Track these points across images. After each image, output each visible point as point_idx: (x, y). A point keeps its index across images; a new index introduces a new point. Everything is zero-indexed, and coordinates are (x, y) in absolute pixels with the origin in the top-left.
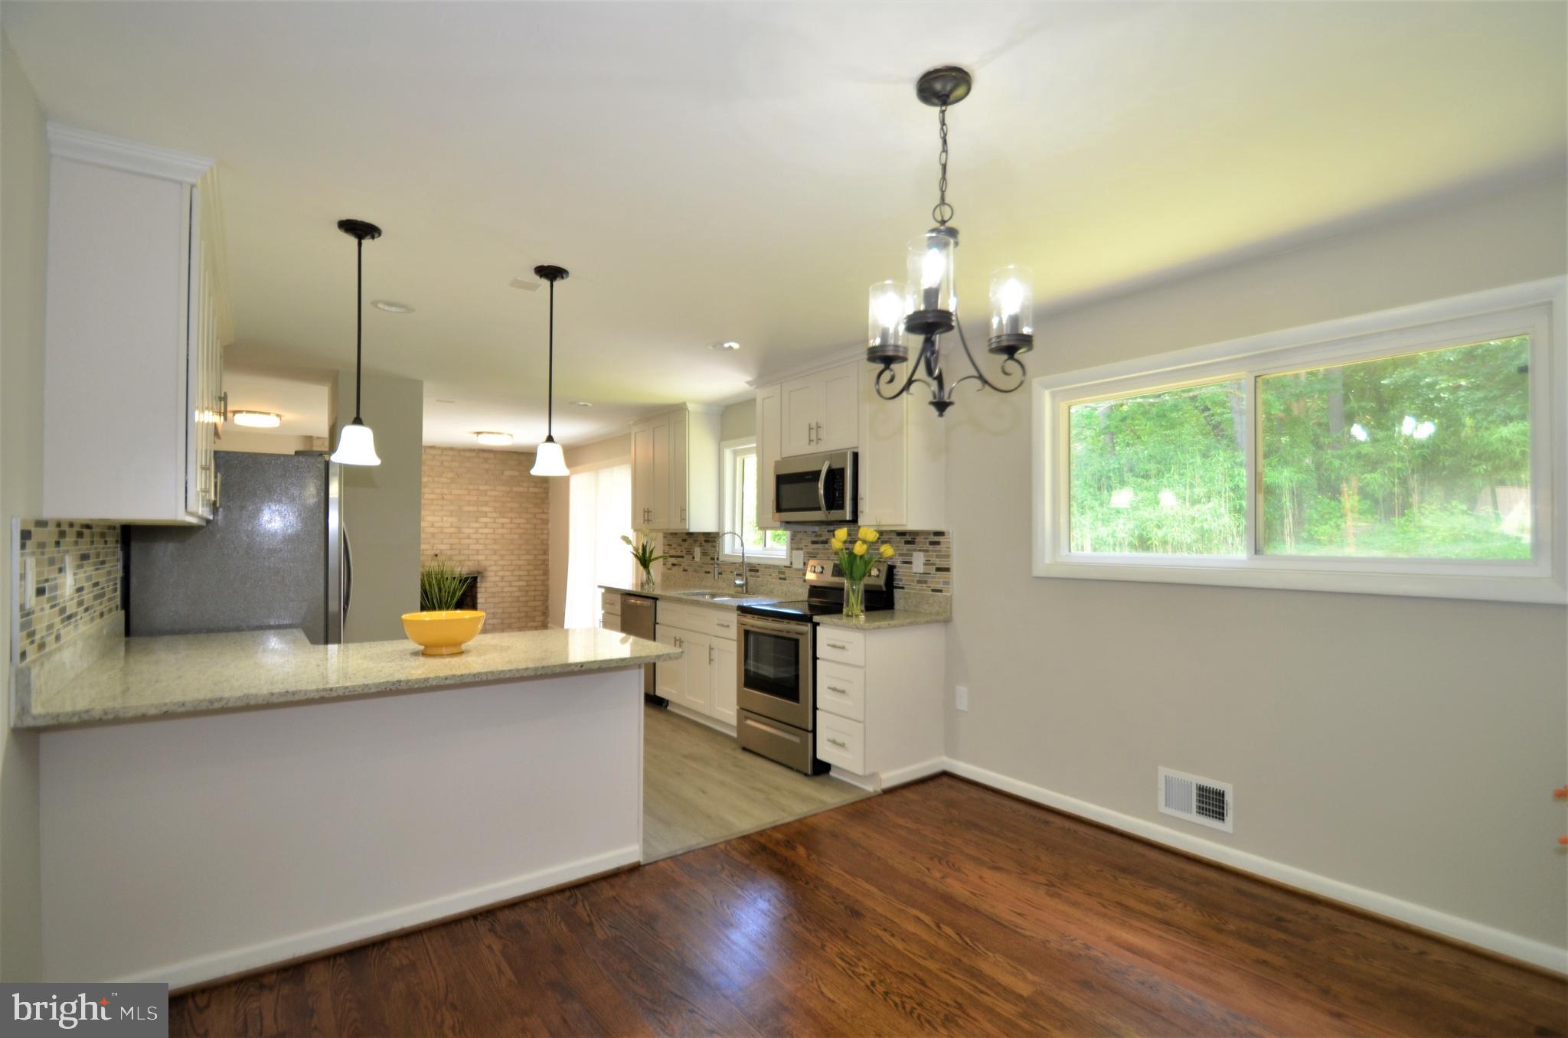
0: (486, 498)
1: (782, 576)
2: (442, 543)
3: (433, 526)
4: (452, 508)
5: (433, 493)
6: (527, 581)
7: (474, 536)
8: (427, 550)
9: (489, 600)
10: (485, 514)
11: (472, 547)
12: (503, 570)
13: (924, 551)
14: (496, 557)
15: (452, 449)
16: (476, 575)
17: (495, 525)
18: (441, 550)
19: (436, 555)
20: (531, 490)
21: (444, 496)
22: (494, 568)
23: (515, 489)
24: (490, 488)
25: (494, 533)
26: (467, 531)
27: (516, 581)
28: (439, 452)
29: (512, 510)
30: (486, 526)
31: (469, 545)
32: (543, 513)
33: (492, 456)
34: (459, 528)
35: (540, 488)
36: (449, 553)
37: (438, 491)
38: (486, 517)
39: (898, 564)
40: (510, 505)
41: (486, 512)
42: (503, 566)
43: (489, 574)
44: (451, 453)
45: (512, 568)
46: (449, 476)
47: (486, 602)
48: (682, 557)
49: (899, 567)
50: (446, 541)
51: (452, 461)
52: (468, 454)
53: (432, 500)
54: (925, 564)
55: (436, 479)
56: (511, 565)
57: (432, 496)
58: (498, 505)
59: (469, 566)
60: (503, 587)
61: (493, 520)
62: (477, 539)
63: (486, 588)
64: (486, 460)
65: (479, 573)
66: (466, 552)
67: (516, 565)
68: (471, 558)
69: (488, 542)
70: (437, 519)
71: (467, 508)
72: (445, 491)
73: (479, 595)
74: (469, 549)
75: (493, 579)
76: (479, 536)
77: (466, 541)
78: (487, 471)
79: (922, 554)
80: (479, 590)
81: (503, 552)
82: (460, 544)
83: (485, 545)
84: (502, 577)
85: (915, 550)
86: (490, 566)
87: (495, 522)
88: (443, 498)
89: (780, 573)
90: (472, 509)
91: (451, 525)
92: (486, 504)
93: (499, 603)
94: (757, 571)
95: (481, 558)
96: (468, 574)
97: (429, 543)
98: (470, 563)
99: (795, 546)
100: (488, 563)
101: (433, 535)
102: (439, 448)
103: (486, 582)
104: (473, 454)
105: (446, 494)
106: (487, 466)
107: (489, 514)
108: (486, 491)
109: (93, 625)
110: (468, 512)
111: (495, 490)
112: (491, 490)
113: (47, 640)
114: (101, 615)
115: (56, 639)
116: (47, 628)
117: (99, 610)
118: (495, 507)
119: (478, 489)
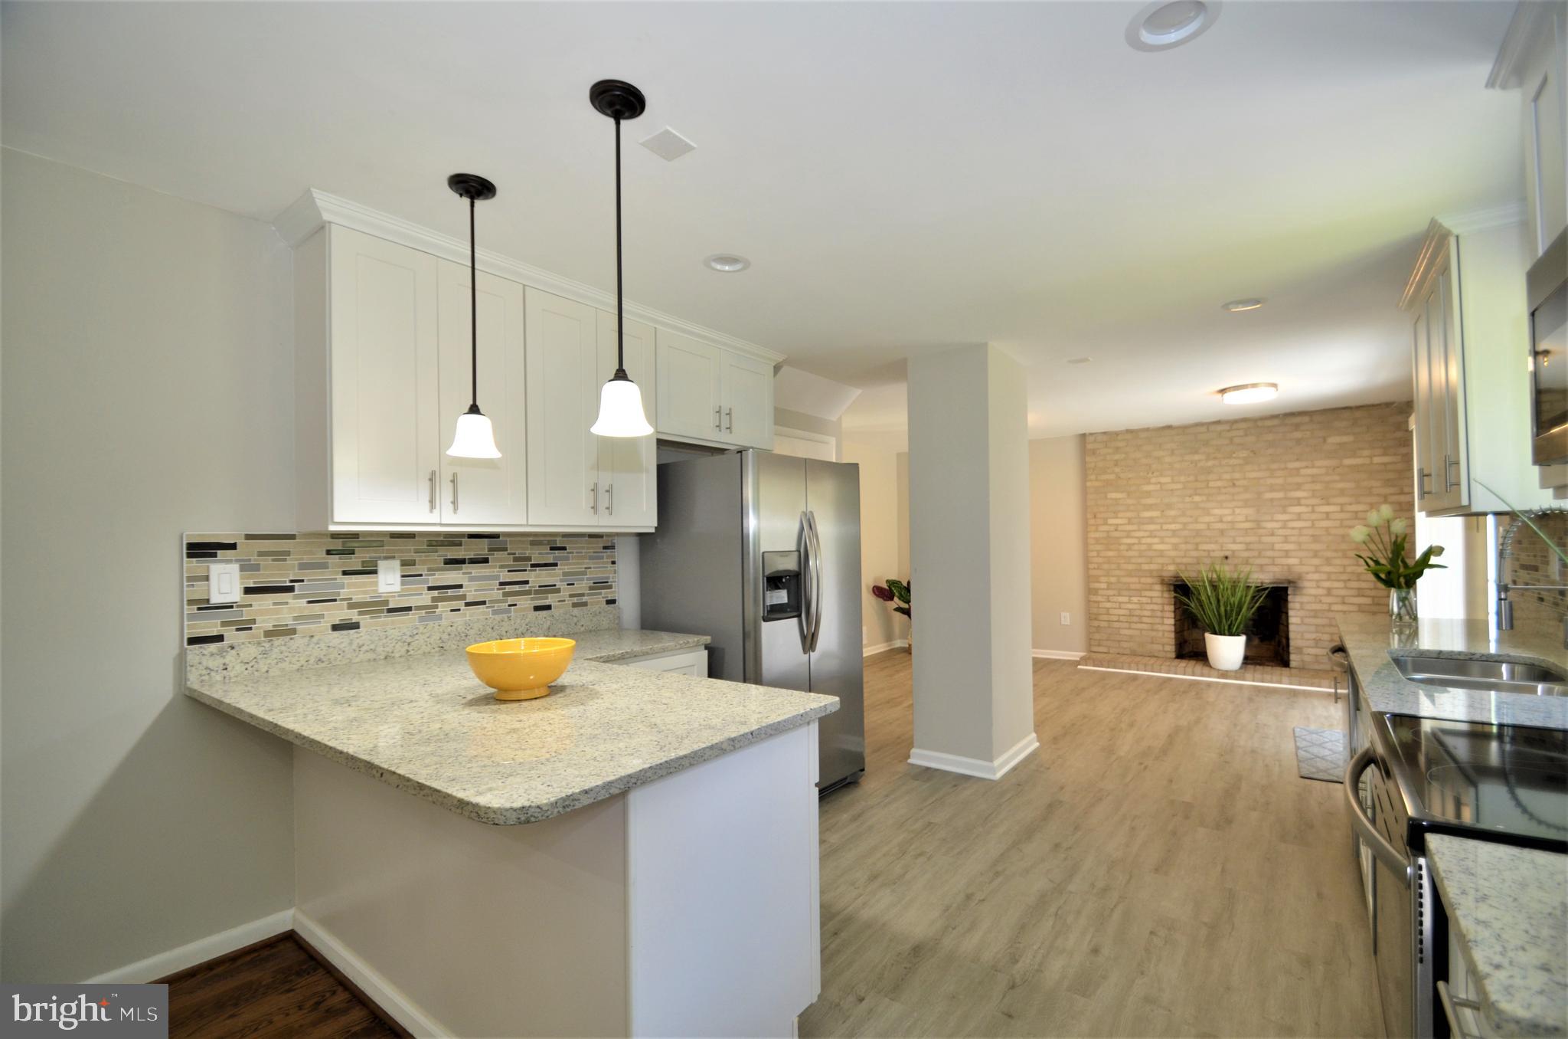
0: (1299, 480)
2: (1234, 542)
3: (1221, 521)
4: (1247, 496)
5: (1220, 479)
6: (1373, 597)
7: (1281, 532)
8: (1213, 551)
9: (1307, 620)
10: (1298, 502)
11: (1277, 546)
12: (1328, 580)
14: (1316, 561)
15: (1244, 420)
16: (1286, 585)
17: (1314, 516)
18: (1233, 551)
19: (1227, 558)
20: (1377, 460)
21: (1235, 482)
22: (1316, 576)
23: (1347, 462)
24: (1304, 464)
25: (1313, 526)
26: (1269, 525)
28: (1226, 427)
29: (1342, 492)
30: (1299, 517)
31: (1273, 544)
32: (1402, 493)
34: (1258, 522)
35: (1395, 454)
36: (1246, 554)
37: (1227, 476)
38: (1300, 505)
40: (1341, 485)
41: (1299, 499)
42: (1329, 573)
43: (1306, 584)
44: (1244, 425)
45: (1345, 577)
46: (1241, 455)
47: (1303, 623)
50: (1239, 539)
51: (1246, 435)
52: (1269, 423)
53: (1219, 488)
55: (1224, 462)
56: (1344, 573)
57: (1219, 484)
58: (1318, 487)
59: (1274, 572)
60: (1330, 604)
61: (1309, 509)
62: (1286, 536)
63: (1302, 603)
64: (1297, 427)
65: (1290, 582)
66: (1270, 553)
67: (1353, 573)
68: (1278, 561)
69: (1303, 539)
70: (1227, 511)
71: (1268, 496)
72: (1237, 475)
73: (1291, 613)
74: (1273, 550)
75: (1313, 591)
76: (1288, 532)
77: (1266, 539)
78: (1298, 441)
80: (1290, 605)
81: (1329, 554)
82: (1260, 542)
83: (1299, 544)
84: (1329, 590)
86: (1307, 573)
87: (1313, 511)
88: (1234, 484)
90: (1280, 495)
91: (1246, 517)
92: (1298, 487)
93: (1323, 626)
95: (1291, 561)
96: (1271, 583)
97: (1216, 542)
98: (1276, 569)
100: (1304, 569)
101: (1222, 532)
102: (1227, 422)
103: (1301, 595)
104: (1276, 422)
105: (1237, 480)
106: (1298, 435)
107: (1303, 502)
108: (1298, 469)
109: (498, 617)
110: (1272, 500)
111: (1313, 467)
112: (1307, 467)
113: (298, 627)
114: (537, 608)
115: (336, 628)
116: (296, 618)
117: (530, 604)
118: (1314, 491)
119: (1286, 468)
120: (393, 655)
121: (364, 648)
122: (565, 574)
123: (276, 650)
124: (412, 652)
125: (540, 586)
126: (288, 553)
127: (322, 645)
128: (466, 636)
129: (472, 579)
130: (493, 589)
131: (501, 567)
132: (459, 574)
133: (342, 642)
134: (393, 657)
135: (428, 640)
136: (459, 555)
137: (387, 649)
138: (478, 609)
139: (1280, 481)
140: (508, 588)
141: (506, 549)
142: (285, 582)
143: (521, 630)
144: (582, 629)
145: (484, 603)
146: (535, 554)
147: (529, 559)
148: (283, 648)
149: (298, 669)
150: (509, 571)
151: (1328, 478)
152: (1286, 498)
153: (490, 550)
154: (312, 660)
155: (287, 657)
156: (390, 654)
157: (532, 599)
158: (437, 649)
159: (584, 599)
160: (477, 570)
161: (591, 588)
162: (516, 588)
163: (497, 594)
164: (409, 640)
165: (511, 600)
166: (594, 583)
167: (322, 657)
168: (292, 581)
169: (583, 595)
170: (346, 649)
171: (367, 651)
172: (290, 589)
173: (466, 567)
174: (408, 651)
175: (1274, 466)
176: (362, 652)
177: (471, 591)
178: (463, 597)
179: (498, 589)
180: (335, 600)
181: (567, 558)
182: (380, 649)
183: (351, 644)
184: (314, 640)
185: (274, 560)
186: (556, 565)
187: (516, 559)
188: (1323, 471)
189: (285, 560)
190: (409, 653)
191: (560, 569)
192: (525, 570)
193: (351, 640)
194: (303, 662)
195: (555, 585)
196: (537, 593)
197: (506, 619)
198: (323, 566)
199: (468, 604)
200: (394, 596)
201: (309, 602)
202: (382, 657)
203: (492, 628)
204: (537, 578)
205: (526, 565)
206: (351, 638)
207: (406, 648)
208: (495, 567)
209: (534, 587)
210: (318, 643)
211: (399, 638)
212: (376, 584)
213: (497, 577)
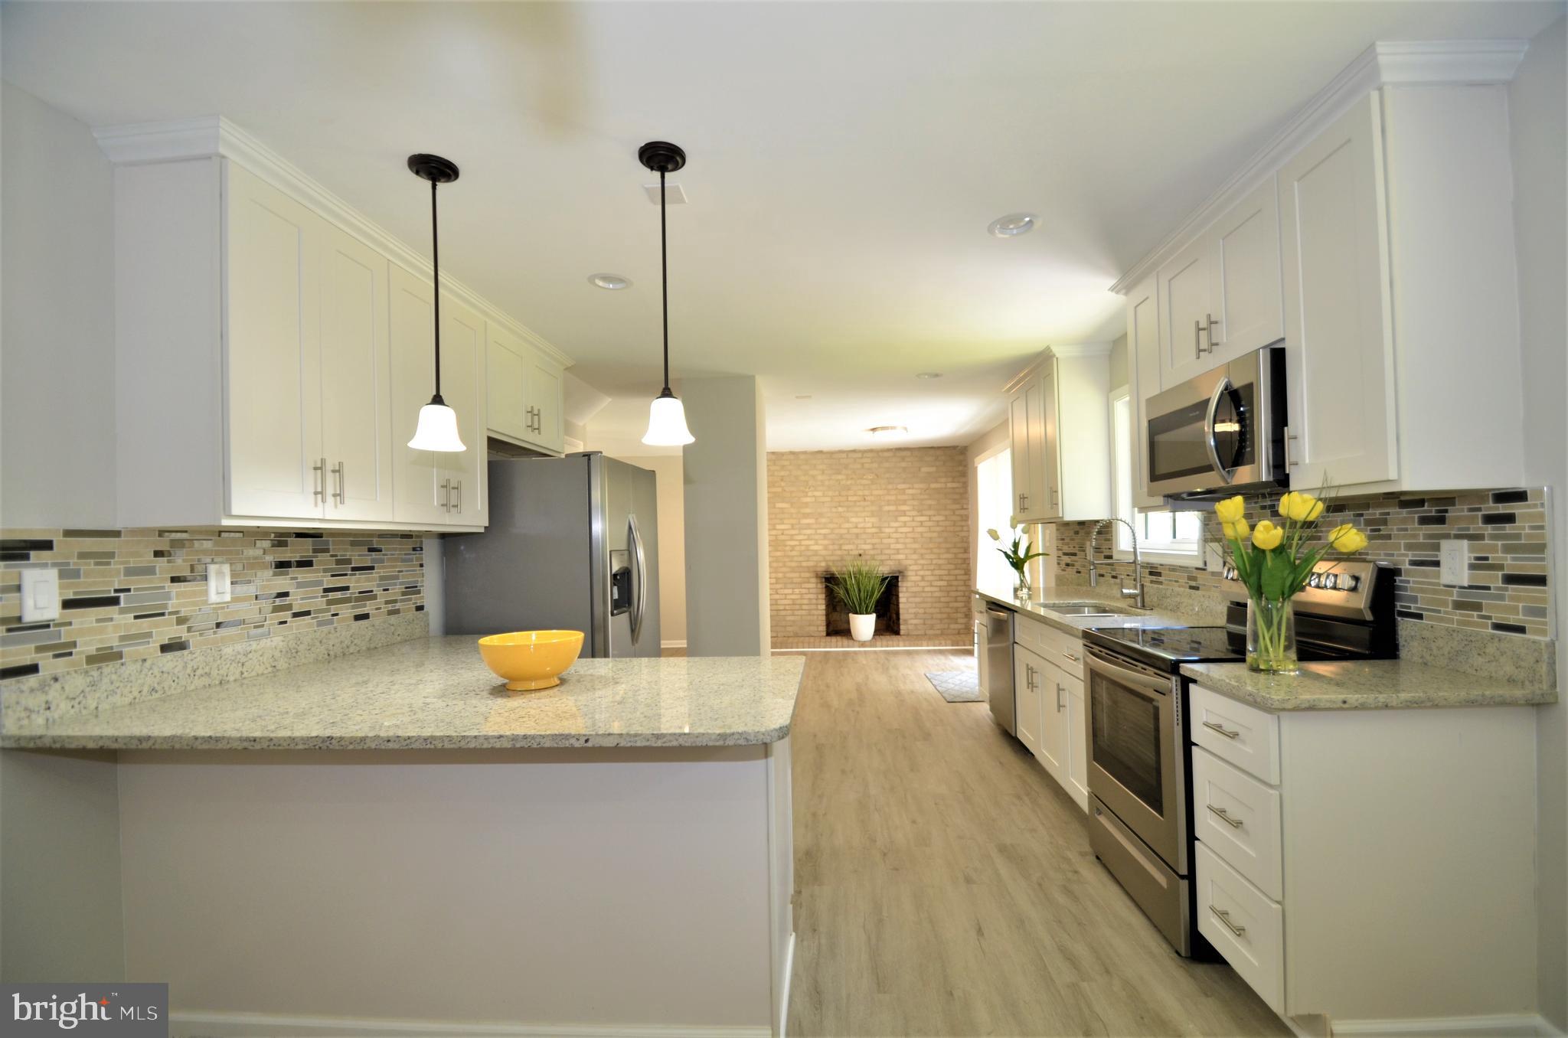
0: (906, 497)
1: (1193, 584)
2: (865, 544)
3: (856, 527)
4: (874, 508)
5: (855, 495)
6: (948, 581)
7: (895, 535)
8: (852, 550)
9: (911, 600)
10: (904, 514)
11: (892, 546)
12: (922, 569)
13: (1471, 537)
14: (915, 557)
15: (871, 451)
16: (897, 575)
17: (914, 524)
18: (864, 550)
19: (860, 555)
20: (949, 485)
21: (866, 498)
22: (915, 567)
23: (933, 486)
24: (907, 486)
25: (913, 532)
26: (887, 530)
27: (937, 581)
28: (860, 455)
29: (930, 507)
30: (905, 524)
31: (890, 544)
32: (963, 509)
33: (908, 453)
34: (880, 528)
35: (959, 482)
36: (872, 552)
37: (860, 493)
38: (905, 516)
39: (1405, 566)
40: (929, 502)
41: (904, 511)
42: (923, 565)
43: (910, 573)
44: (870, 455)
45: (932, 567)
46: (869, 477)
47: (908, 602)
48: (1075, 554)
49: (1407, 570)
50: (868, 541)
51: (872, 463)
52: (886, 454)
53: (855, 501)
54: (1472, 567)
55: (858, 482)
56: (931, 564)
57: (855, 498)
58: (916, 503)
59: (890, 565)
60: (924, 587)
61: (911, 519)
62: (897, 538)
63: (907, 587)
64: (903, 459)
65: (900, 572)
66: (887, 552)
67: (936, 564)
68: (893, 557)
69: (908, 541)
70: (861, 520)
71: (886, 508)
72: (866, 492)
73: (901, 595)
74: (889, 548)
75: (913, 578)
76: (898, 535)
77: (886, 541)
78: (904, 469)
79: (1465, 544)
80: (900, 589)
81: (923, 551)
82: (882, 543)
83: (905, 544)
84: (923, 576)
85: (1447, 536)
86: (910, 565)
87: (913, 520)
88: (865, 499)
89: (1191, 578)
90: (892, 508)
91: (873, 524)
92: (904, 503)
93: (919, 603)
94: (1159, 574)
95: (901, 557)
96: (890, 573)
97: (854, 543)
98: (891, 563)
99: (1209, 536)
100: (908, 562)
101: (857, 535)
102: (860, 451)
103: (907, 581)
104: (891, 454)
105: (867, 496)
106: (903, 464)
107: (908, 513)
108: (904, 489)
109: (325, 629)
110: (889, 511)
111: (913, 488)
112: (909, 488)
113: (125, 650)
114: (358, 618)
115: (165, 648)
116: (122, 638)
117: (351, 613)
118: (913, 506)
119: (897, 489)
120: (228, 679)
121: (198, 673)
122: (382, 578)
123: (106, 680)
124: (246, 674)
125: (360, 593)
126: (112, 555)
127: (156, 671)
128: (297, 652)
129: (300, 585)
130: (316, 597)
131: (325, 571)
132: (285, 579)
133: (176, 666)
134: (228, 681)
135: (261, 658)
136: (285, 557)
137: (221, 672)
138: (304, 620)
139: (893, 498)
140: (332, 595)
141: (327, 551)
142: (109, 591)
143: (346, 643)
144: (399, 638)
145: (308, 613)
146: (355, 556)
147: (349, 561)
148: (114, 677)
149: (131, 704)
150: (333, 576)
151: (922, 497)
152: (897, 511)
153: (315, 551)
154: (146, 689)
155: (118, 688)
156: (225, 678)
157: (353, 607)
158: (270, 669)
159: (398, 606)
160: (303, 574)
161: (404, 594)
162: (339, 595)
163: (320, 602)
164: (243, 659)
165: (334, 609)
166: (406, 588)
167: (156, 685)
168: (116, 591)
169: (395, 601)
170: (180, 675)
171: (202, 676)
172: (115, 601)
173: (293, 571)
174: (242, 673)
175: (890, 487)
176: (196, 677)
177: (297, 600)
178: (289, 607)
179: (323, 597)
180: (163, 614)
181: (382, 561)
182: (214, 673)
183: (185, 667)
184: (148, 664)
185: (97, 564)
186: (372, 568)
187: (338, 562)
188: (919, 491)
189: (108, 564)
190: (243, 676)
191: (376, 573)
192: (346, 575)
193: (186, 663)
194: (136, 694)
195: (372, 591)
196: (357, 600)
197: (333, 631)
198: (150, 571)
199: (296, 615)
200: (223, 608)
201: (136, 617)
202: (217, 682)
203: (321, 642)
204: (357, 583)
205: (346, 569)
206: (185, 660)
207: (240, 669)
208: (317, 571)
209: (355, 593)
210: (151, 669)
211: (233, 658)
212: (206, 593)
213: (320, 583)
